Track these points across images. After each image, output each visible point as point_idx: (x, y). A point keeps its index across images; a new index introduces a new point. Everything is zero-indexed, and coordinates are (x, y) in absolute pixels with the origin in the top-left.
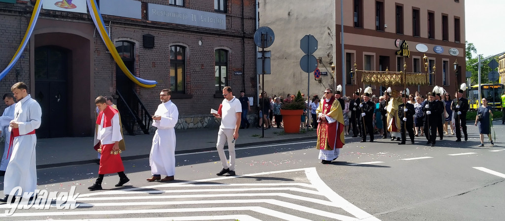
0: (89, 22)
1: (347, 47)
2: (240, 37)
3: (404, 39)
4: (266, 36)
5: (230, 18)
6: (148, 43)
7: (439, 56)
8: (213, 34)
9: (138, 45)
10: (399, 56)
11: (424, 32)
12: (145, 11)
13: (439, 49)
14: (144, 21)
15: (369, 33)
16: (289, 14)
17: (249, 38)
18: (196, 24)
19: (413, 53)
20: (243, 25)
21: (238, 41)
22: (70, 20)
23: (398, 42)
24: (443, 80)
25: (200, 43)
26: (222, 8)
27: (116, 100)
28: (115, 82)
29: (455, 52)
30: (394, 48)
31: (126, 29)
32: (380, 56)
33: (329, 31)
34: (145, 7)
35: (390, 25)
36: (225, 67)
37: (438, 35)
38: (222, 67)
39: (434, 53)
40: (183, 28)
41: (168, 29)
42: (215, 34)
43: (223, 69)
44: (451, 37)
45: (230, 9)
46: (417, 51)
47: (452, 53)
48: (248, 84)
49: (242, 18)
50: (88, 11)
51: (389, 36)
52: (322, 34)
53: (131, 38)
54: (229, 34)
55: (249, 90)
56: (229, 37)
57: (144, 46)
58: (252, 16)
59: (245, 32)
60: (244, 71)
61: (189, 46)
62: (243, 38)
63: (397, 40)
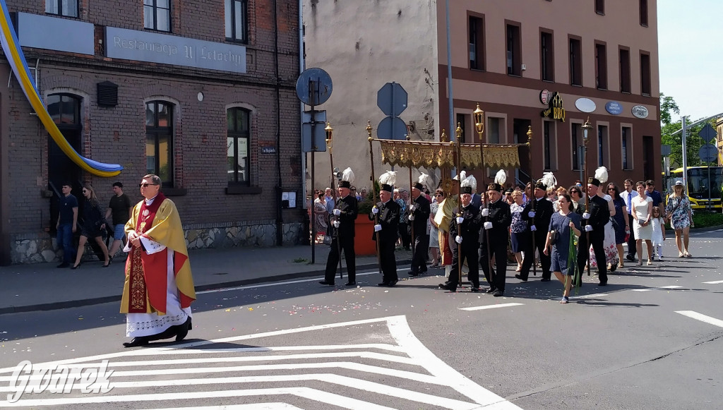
1: (459, 103)
2: (270, 86)
3: (556, 89)
4: (317, 84)
5: (253, 54)
6: (107, 96)
7: (614, 119)
8: (223, 81)
9: (88, 100)
10: (547, 119)
11: (589, 79)
12: (100, 41)
14: (100, 58)
15: (495, 79)
16: (357, 46)
17: (287, 88)
18: (193, 64)
19: (570, 114)
20: (277, 65)
21: (267, 93)
23: (546, 95)
24: (623, 160)
25: (200, 97)
26: (239, 36)
28: (45, 168)
29: (642, 111)
30: (538, 105)
31: (66, 73)
32: (515, 120)
33: (426, 76)
34: (100, 32)
35: (531, 65)
36: (245, 140)
37: (614, 83)
38: (240, 139)
39: (608, 114)
40: (169, 70)
41: (142, 72)
42: (227, 81)
43: (242, 142)
44: (636, 87)
45: (253, 37)
46: (577, 111)
47: (637, 115)
48: (287, 169)
49: (276, 53)
51: (529, 84)
52: (415, 81)
53: (76, 89)
54: (252, 80)
55: (288, 180)
56: (251, 87)
57: (98, 102)
58: (293, 49)
59: (280, 77)
60: (279, 147)
61: (179, 102)
62: (277, 87)
63: (544, 92)
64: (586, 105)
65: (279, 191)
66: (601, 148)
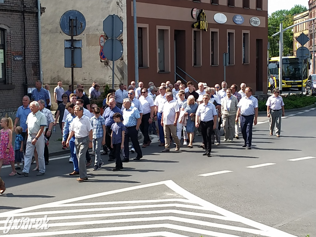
1: (140, 20)
2: (19, 12)
3: (202, 7)
7: (238, 28)
10: (196, 29)
13: (239, 19)
17: (29, 12)
19: (210, 25)
21: (16, 16)
23: (195, 12)
24: (243, 56)
29: (256, 21)
30: (190, 19)
32: (175, 31)
36: (2, 51)
37: (238, 2)
39: (234, 24)
44: (253, 4)
46: (217, 23)
47: (253, 24)
48: (30, 71)
51: (185, 4)
55: (31, 79)
56: (7, 13)
59: (25, 5)
60: (25, 55)
62: (23, 12)
63: (194, 10)
64: (221, 18)
65: (25, 87)
66: (229, 48)
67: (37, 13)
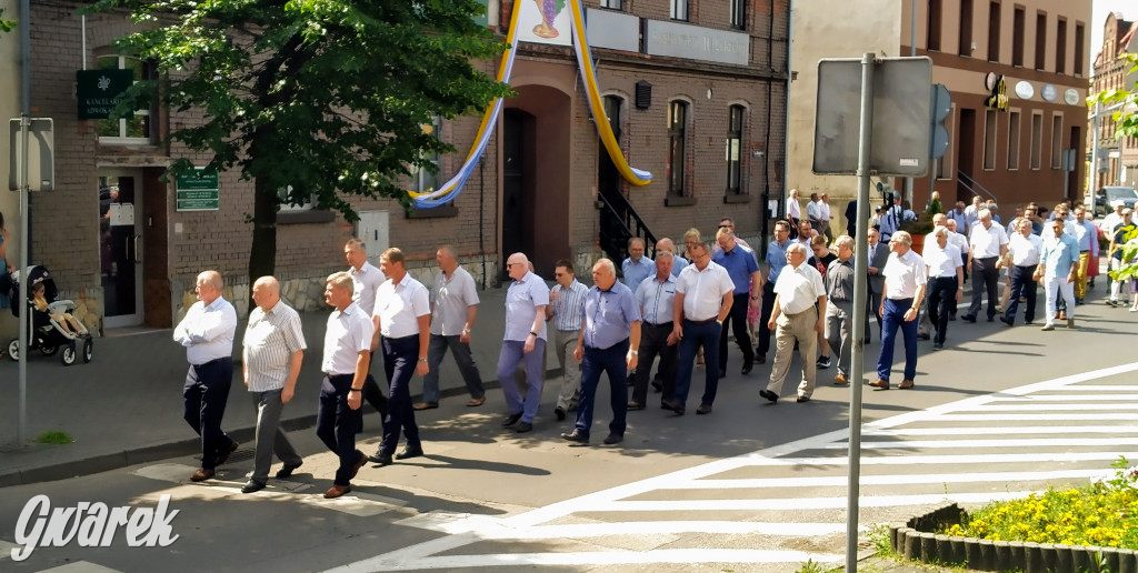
0: (570, 63)
2: (764, 79)
3: (1001, 71)
6: (643, 97)
7: (1048, 106)
8: (729, 75)
9: (628, 102)
10: (990, 108)
11: (1029, 61)
12: (641, 36)
13: (1050, 92)
14: (641, 55)
15: (947, 61)
17: (777, 80)
18: (709, 58)
19: (1011, 102)
20: (770, 54)
21: (760, 86)
22: (547, 60)
23: (992, 78)
25: (709, 94)
27: (598, 211)
28: (598, 177)
29: (1073, 96)
30: (984, 92)
31: (615, 73)
32: (962, 110)
34: (643, 26)
35: (980, 44)
36: (737, 141)
37: (1050, 65)
38: (734, 139)
39: (1041, 100)
40: (690, 66)
41: (670, 69)
42: (731, 75)
43: (735, 143)
44: (1069, 69)
46: (1017, 98)
47: (1068, 101)
48: (772, 174)
49: (770, 41)
50: (573, 43)
51: (976, 66)
53: (619, 91)
54: (753, 73)
55: (773, 186)
56: (749, 81)
57: (637, 104)
58: (784, 36)
59: (772, 67)
60: (767, 149)
61: (693, 100)
62: (769, 80)
63: (990, 75)
64: (1024, 89)
65: (765, 199)
67: (786, 81)
